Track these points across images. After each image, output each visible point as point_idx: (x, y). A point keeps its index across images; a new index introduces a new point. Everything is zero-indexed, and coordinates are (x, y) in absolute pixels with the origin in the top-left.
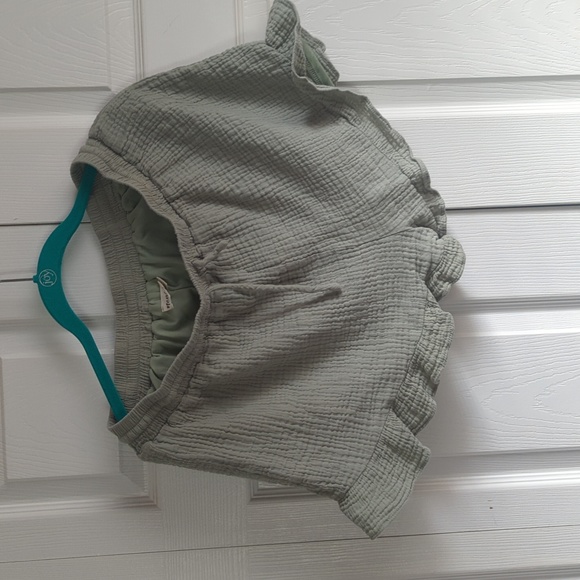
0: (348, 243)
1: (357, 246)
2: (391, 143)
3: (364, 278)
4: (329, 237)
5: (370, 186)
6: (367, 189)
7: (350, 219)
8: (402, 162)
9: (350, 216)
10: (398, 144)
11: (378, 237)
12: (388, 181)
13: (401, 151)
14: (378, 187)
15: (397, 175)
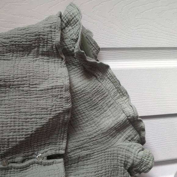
0: (88, 152)
1: (93, 154)
2: (119, 93)
3: (95, 172)
4: (77, 149)
5: (103, 120)
6: (101, 122)
7: (90, 139)
8: (124, 105)
9: (90, 137)
10: (123, 94)
11: (105, 148)
12: (114, 118)
13: (124, 98)
14: (108, 122)
15: (120, 114)
